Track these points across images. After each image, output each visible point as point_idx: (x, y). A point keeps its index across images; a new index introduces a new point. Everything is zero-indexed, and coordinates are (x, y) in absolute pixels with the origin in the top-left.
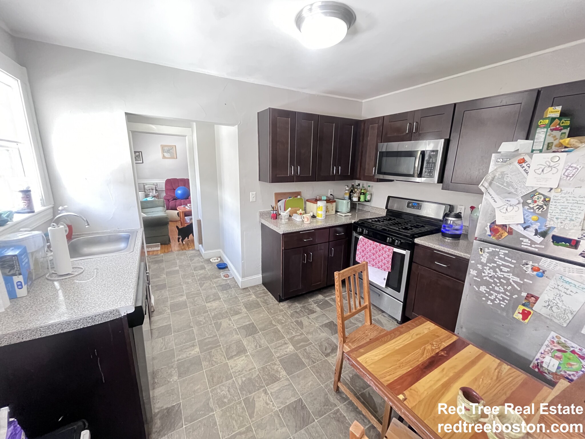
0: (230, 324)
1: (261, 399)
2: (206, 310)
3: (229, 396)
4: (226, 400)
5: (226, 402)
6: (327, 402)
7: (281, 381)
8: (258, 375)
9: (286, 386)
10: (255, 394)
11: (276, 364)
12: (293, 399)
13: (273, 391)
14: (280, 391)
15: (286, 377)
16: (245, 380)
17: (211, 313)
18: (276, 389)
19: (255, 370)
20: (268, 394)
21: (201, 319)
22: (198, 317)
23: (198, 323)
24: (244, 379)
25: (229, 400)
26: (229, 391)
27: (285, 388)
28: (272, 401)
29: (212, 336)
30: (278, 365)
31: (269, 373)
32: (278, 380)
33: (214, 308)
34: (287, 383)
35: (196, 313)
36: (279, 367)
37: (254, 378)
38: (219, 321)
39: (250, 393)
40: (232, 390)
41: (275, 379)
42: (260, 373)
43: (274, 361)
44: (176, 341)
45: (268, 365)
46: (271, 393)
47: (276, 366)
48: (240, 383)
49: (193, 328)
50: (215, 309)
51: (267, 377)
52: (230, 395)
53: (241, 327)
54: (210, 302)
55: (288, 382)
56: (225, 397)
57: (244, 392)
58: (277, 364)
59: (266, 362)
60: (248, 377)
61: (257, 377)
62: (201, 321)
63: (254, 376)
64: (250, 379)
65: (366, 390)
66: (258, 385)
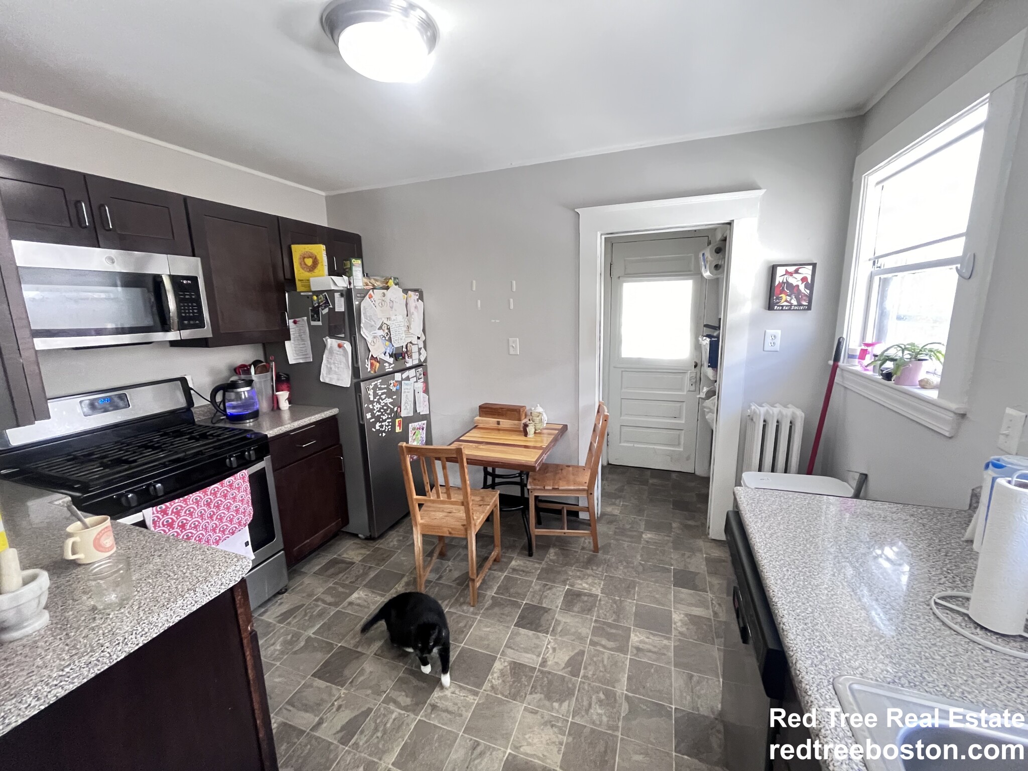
0: (550, 652)
1: (556, 660)
3: (594, 697)
4: (602, 696)
5: (604, 694)
6: (496, 603)
7: (513, 658)
8: (531, 693)
9: (513, 649)
10: (558, 671)
11: (492, 687)
12: (523, 631)
13: (535, 657)
14: (526, 650)
15: (501, 658)
16: (556, 701)
18: (529, 656)
19: (529, 705)
20: (543, 658)
24: (556, 705)
25: (598, 693)
26: (590, 705)
27: (517, 648)
28: (547, 648)
29: (599, 648)
30: (491, 681)
31: (514, 682)
32: (515, 663)
34: (509, 652)
36: (494, 678)
37: (541, 693)
39: (563, 678)
40: (585, 703)
41: (517, 669)
42: (526, 694)
43: (489, 693)
45: (503, 695)
46: (539, 656)
47: (495, 683)
48: (566, 704)
51: (523, 680)
52: (591, 698)
55: (505, 651)
56: (600, 702)
57: (570, 686)
58: (489, 685)
59: (501, 702)
60: (547, 703)
61: (536, 691)
63: (538, 696)
64: (549, 698)
65: (449, 584)
66: (546, 679)
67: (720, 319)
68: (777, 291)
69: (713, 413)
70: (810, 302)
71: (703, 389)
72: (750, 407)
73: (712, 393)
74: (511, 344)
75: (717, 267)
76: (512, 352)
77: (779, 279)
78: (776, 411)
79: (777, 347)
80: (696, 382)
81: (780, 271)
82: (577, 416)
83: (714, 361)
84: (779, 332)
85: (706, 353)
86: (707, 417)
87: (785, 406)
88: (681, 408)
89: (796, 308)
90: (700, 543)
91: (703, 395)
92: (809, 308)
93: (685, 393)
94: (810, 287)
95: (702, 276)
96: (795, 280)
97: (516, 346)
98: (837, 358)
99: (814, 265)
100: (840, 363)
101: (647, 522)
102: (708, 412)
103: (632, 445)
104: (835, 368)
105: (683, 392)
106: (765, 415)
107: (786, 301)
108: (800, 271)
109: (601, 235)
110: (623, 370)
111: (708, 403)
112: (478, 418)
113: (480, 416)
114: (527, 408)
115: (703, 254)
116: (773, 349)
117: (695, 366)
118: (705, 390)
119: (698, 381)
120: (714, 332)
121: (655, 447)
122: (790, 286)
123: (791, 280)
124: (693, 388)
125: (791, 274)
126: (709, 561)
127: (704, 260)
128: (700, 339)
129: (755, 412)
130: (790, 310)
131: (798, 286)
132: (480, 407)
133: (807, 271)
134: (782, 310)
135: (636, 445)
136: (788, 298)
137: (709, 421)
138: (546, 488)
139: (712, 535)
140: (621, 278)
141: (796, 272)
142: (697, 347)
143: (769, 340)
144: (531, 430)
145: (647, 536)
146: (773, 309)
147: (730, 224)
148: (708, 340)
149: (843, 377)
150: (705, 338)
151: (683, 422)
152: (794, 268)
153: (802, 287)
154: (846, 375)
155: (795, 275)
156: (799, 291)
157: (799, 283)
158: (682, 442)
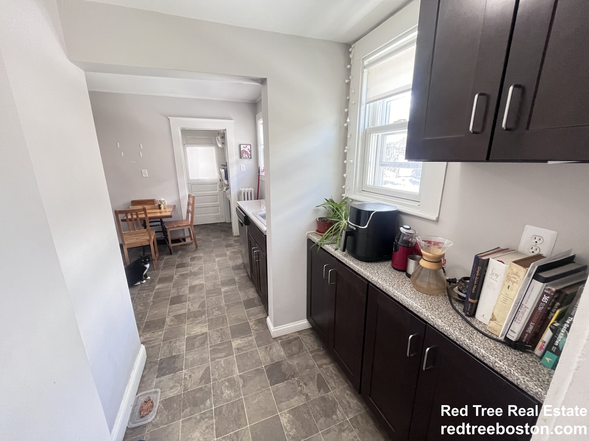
0: (190, 306)
2: (209, 323)
17: (205, 318)
21: (217, 312)
22: (219, 315)
23: (220, 308)
29: (210, 298)
33: (200, 325)
35: (221, 320)
38: (200, 309)
44: (238, 296)
49: (225, 305)
50: (199, 323)
53: (183, 303)
54: (202, 334)
62: (217, 310)
67: (227, 162)
68: (242, 153)
69: (229, 195)
70: (251, 156)
71: (224, 188)
72: (239, 189)
73: (227, 189)
74: (143, 172)
75: (223, 143)
76: (144, 176)
77: (242, 149)
78: (246, 189)
79: (244, 170)
80: (221, 187)
81: (242, 146)
82: (179, 201)
83: (227, 178)
84: (244, 165)
85: (223, 175)
86: (227, 196)
87: (249, 188)
88: (217, 198)
89: (248, 158)
90: (231, 238)
91: (224, 190)
92: (251, 158)
93: (218, 192)
94: (250, 151)
95: (218, 146)
96: (246, 150)
97: (146, 173)
98: (259, 173)
99: (250, 145)
100: (260, 174)
101: (212, 237)
102: (227, 195)
103: (200, 215)
104: (259, 175)
105: (217, 191)
106: (244, 191)
107: (245, 156)
108: (247, 147)
109: (180, 128)
110: (192, 184)
111: (227, 191)
112: (131, 207)
113: (132, 206)
114: (156, 200)
115: (218, 138)
116: (243, 171)
117: (220, 181)
118: (225, 188)
119: (222, 187)
120: (225, 167)
121: (210, 215)
122: (245, 151)
123: (245, 149)
124: (220, 189)
125: (245, 147)
126: (235, 241)
127: (218, 140)
128: (221, 170)
129: (241, 190)
130: (246, 158)
131: (247, 151)
132: (131, 201)
133: (249, 147)
134: (244, 158)
135: (202, 215)
136: (245, 155)
137: (228, 198)
138: (174, 227)
139: (234, 235)
140: (185, 145)
141: (246, 147)
142: (220, 173)
143: (242, 168)
144: (162, 206)
145: (214, 240)
146: (242, 158)
147: (225, 130)
148: (224, 170)
149: (261, 177)
150: (222, 169)
151: (219, 203)
152: (246, 146)
153: (248, 152)
154: (262, 177)
155: (246, 148)
156: (248, 153)
157: (247, 150)
158: (219, 211)
